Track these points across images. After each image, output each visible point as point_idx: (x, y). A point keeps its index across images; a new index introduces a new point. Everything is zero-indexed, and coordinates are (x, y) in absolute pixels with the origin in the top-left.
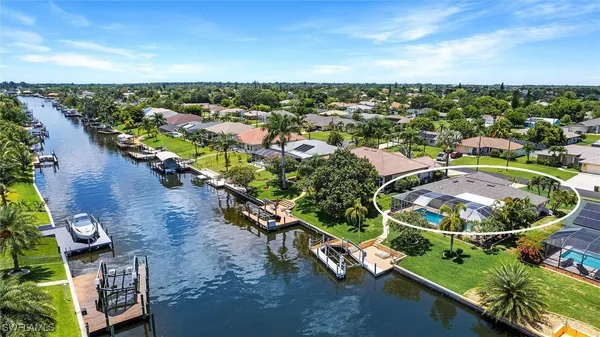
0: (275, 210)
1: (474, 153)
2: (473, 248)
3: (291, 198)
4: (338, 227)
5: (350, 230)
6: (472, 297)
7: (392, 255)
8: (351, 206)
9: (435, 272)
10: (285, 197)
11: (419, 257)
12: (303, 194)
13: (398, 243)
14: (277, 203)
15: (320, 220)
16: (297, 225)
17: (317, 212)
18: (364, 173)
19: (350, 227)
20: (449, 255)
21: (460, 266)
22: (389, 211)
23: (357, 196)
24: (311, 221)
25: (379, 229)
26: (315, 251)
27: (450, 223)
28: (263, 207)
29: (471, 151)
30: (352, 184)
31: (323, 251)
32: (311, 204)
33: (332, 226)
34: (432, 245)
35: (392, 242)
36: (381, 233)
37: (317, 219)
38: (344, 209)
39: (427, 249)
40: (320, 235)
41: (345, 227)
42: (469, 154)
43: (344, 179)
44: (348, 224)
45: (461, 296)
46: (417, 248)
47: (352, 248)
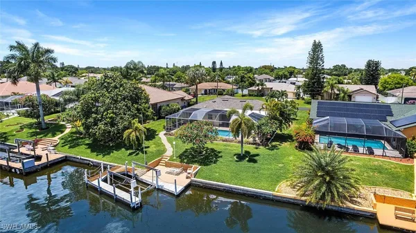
0: (34, 150)
1: (206, 94)
2: (257, 148)
3: (54, 135)
4: (115, 154)
5: (130, 154)
6: (285, 190)
7: (185, 170)
8: (128, 128)
9: (236, 176)
10: (45, 136)
11: (213, 165)
12: (67, 131)
13: (187, 157)
14: (35, 144)
15: (92, 151)
16: (65, 161)
17: (87, 144)
18: (136, 95)
19: (129, 152)
20: (241, 157)
21: (255, 165)
22: (165, 132)
23: (134, 116)
24: (83, 153)
25: (162, 148)
26: (95, 183)
27: (240, 124)
28: (16, 150)
29: (203, 92)
30: (126, 106)
31: (105, 181)
32: (78, 138)
33: (109, 154)
34: (219, 152)
35: (180, 157)
36: (165, 151)
37: (89, 151)
38: (121, 132)
39: (217, 156)
40: (97, 166)
41: (123, 152)
42: (202, 94)
43: (116, 101)
44: (127, 149)
45: (275, 193)
46: (207, 158)
47: (138, 171)
